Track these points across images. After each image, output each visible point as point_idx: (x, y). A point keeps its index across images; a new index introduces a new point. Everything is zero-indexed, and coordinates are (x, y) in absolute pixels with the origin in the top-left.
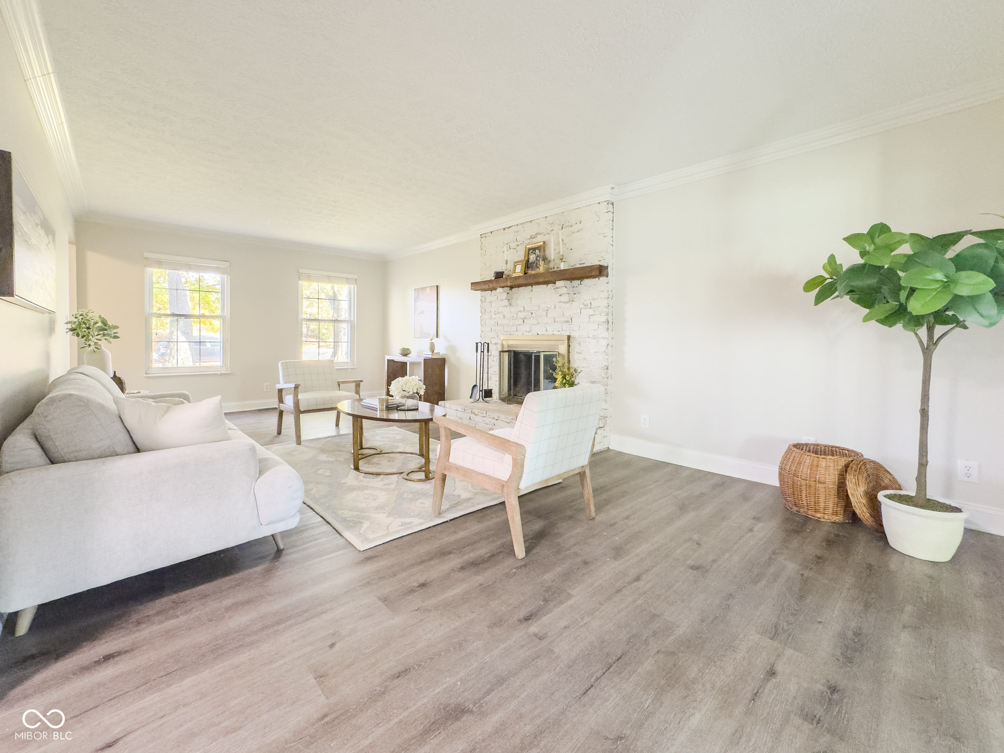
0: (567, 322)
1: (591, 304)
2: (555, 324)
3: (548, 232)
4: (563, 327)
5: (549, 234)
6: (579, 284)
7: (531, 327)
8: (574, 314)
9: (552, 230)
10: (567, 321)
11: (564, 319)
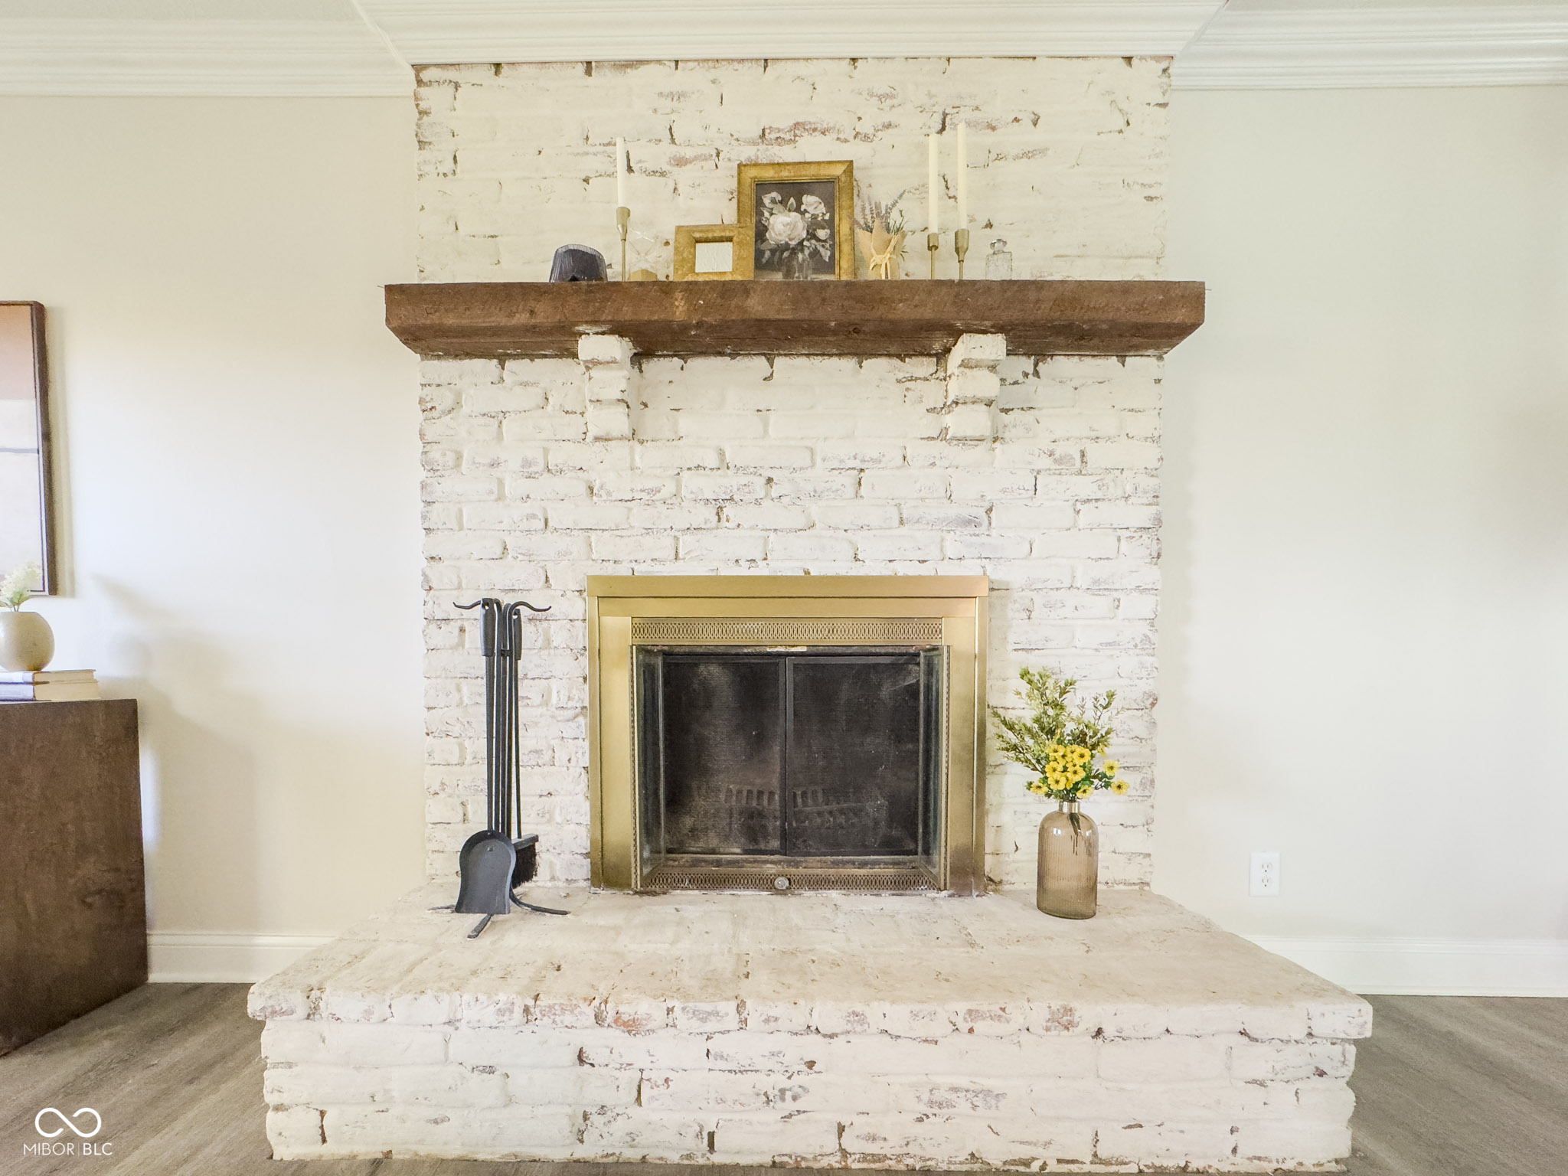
0: (971, 522)
1: (1083, 455)
2: (904, 530)
3: (865, 127)
4: (947, 544)
5: (866, 138)
6: (1031, 370)
7: (766, 539)
8: (1004, 490)
9: (889, 126)
10: (969, 522)
11: (952, 511)
